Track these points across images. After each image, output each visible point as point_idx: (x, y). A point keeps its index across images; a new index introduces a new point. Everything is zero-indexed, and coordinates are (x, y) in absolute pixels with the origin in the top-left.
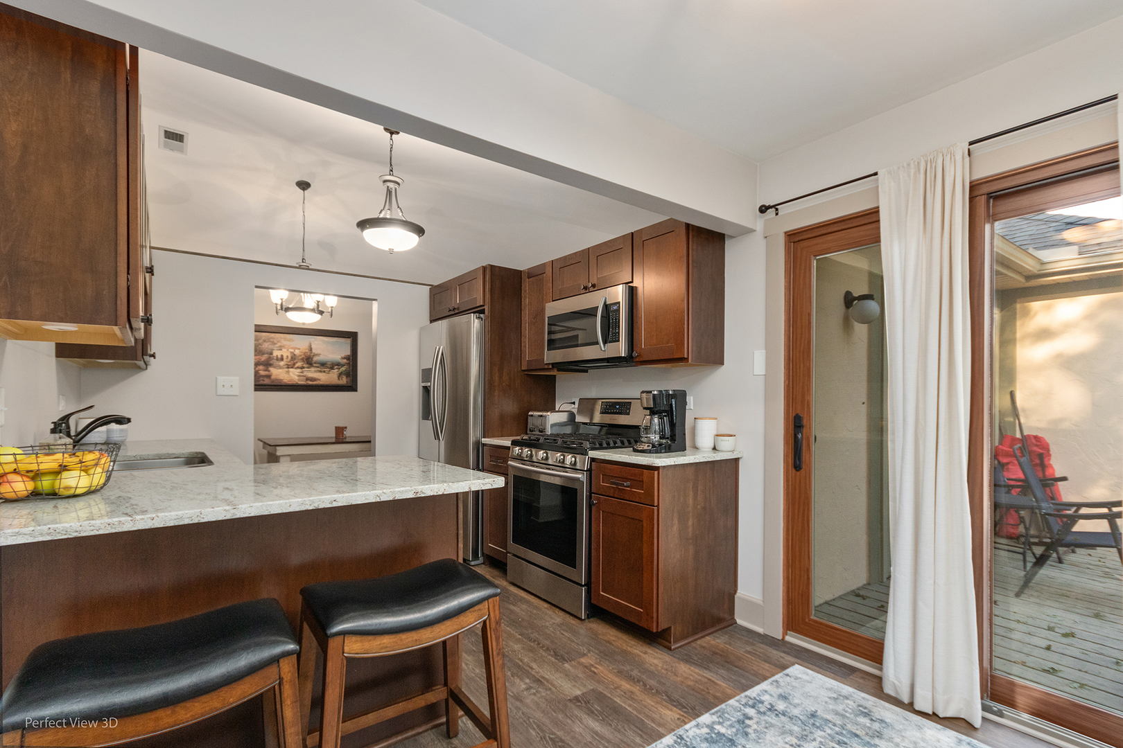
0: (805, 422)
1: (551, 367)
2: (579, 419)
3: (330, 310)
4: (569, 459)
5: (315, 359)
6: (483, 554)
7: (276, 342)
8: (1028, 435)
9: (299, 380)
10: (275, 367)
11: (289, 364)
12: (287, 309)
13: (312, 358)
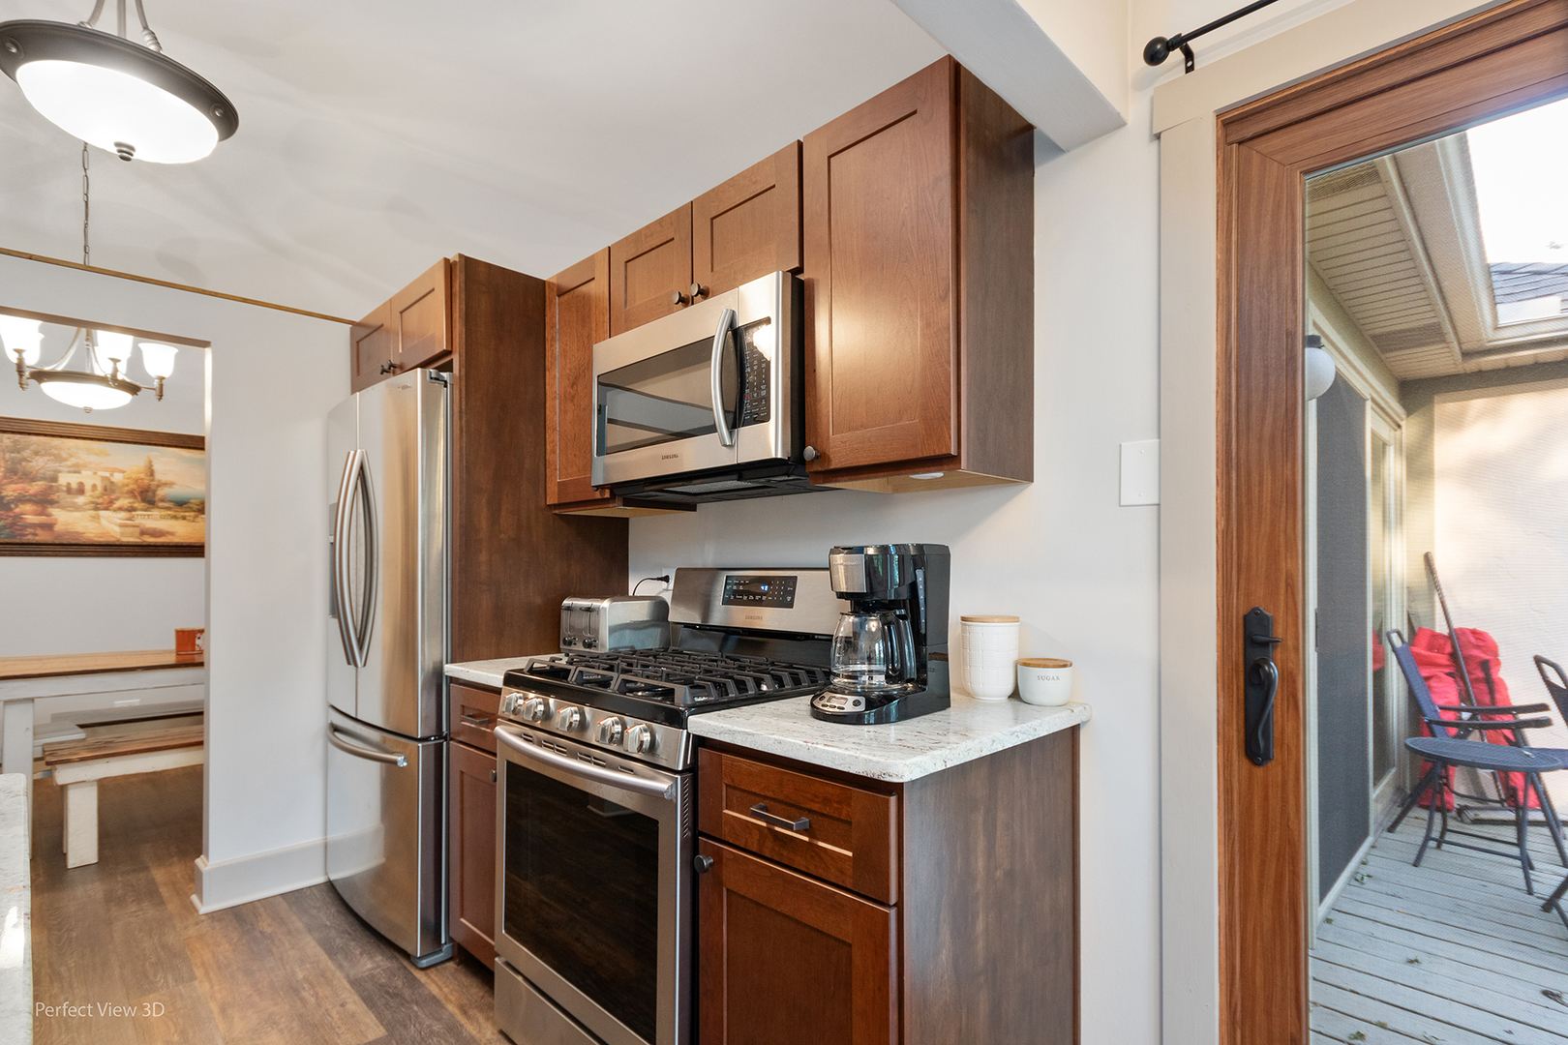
0: (1279, 631)
1: (607, 495)
2: (676, 615)
3: (156, 384)
4: (637, 732)
5: (161, 492)
6: (450, 939)
7: (64, 455)
8: (1461, 629)
9: (122, 534)
10: (63, 508)
11: (100, 500)
12: (40, 376)
13: (154, 492)
